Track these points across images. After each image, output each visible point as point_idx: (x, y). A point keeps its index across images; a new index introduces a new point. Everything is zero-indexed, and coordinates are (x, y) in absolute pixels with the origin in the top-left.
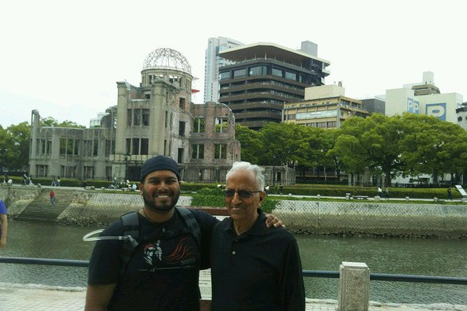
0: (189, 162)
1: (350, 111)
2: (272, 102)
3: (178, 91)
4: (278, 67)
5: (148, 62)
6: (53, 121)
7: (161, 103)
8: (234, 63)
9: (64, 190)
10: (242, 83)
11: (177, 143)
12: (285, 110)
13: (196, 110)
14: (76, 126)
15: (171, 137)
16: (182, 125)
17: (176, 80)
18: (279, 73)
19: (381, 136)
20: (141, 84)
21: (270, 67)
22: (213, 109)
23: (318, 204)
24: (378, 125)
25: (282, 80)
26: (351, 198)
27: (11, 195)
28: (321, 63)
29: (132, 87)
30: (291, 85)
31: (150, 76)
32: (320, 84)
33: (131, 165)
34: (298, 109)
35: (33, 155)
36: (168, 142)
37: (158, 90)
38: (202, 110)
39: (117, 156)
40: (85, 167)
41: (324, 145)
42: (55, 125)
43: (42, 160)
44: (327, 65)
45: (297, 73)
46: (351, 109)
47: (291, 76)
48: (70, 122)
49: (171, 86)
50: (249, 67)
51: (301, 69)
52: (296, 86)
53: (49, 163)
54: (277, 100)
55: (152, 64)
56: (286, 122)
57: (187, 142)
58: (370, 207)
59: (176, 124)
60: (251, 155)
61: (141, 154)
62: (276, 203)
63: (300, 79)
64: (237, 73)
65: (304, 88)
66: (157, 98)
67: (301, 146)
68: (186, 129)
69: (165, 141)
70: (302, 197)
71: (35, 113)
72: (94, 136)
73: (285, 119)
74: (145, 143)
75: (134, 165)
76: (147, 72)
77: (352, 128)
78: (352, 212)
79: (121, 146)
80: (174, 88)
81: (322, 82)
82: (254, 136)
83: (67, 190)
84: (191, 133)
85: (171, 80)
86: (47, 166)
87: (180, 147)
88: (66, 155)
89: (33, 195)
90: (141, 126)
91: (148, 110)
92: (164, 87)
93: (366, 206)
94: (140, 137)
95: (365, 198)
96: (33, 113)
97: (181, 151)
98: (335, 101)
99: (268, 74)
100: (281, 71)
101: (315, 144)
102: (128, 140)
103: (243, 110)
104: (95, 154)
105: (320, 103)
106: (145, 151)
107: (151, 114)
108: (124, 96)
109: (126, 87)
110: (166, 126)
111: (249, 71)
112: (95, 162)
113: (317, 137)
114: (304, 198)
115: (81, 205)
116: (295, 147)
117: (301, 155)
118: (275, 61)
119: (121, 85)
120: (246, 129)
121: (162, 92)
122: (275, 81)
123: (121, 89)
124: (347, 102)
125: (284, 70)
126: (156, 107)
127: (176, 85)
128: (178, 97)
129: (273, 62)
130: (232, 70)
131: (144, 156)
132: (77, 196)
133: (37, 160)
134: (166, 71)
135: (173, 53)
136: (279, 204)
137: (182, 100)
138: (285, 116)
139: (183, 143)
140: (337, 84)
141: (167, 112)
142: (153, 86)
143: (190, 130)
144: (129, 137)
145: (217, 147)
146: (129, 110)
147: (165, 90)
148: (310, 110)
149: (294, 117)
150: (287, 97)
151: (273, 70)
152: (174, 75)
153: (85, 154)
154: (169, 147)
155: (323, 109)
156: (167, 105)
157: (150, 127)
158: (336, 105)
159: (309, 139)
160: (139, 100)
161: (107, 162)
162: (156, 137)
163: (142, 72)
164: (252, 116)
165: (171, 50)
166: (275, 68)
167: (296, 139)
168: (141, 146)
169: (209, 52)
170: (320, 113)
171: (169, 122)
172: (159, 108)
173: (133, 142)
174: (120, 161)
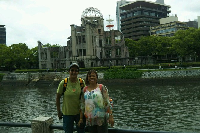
0: (105, 58)
1: (181, 28)
2: (145, 27)
3: (97, 26)
4: (146, 11)
5: (83, 15)
6: (49, 45)
7: (90, 32)
8: (126, 11)
9: (52, 74)
10: (131, 19)
11: (99, 50)
12: (151, 30)
13: (106, 34)
14: (59, 46)
15: (96, 47)
16: (100, 41)
17: (96, 21)
18: (147, 14)
19: (193, 38)
20: (81, 25)
21: (142, 11)
22: (114, 33)
23: (162, 72)
24: (191, 33)
25: (149, 16)
26: (178, 68)
27: (31, 77)
28: (167, 6)
29: (77, 26)
30: (153, 18)
31: (85, 21)
32: (167, 16)
33: (79, 61)
34: (157, 29)
35: (40, 60)
36: (94, 50)
37: (88, 27)
38: (109, 34)
39: (73, 58)
40: (62, 63)
41: (169, 45)
42: (50, 46)
43: (43, 62)
44: (170, 7)
45: (156, 12)
46: (181, 27)
47: (153, 14)
48: (57, 45)
49: (93, 24)
50: (133, 12)
51: (158, 11)
52: (155, 19)
53: (47, 63)
54: (148, 26)
55: (85, 15)
56: (152, 35)
57: (103, 49)
58: (187, 72)
59: (97, 41)
60: (135, 52)
61: (83, 56)
62: (142, 73)
63: (157, 15)
64: (128, 16)
65: (159, 19)
66: (88, 31)
67: (157, 46)
68: (103, 43)
69: (93, 49)
70: (154, 69)
72: (64, 50)
73: (151, 34)
74: (84, 50)
75: (81, 61)
76: (83, 19)
77: (179, 36)
78: (178, 75)
79: (75, 53)
80: (95, 25)
81: (168, 15)
82: (135, 44)
83: (53, 74)
84: (105, 44)
85: (94, 22)
86: (46, 64)
87: (101, 51)
88: (53, 59)
89: (39, 77)
90: (82, 43)
91: (84, 36)
92: (90, 25)
93: (185, 72)
94: (82, 49)
95: (184, 68)
96: (38, 42)
97: (101, 53)
98: (174, 24)
99: (142, 14)
100: (148, 13)
101: (164, 45)
102: (77, 50)
103: (132, 32)
104: (65, 57)
105: (167, 25)
106: (85, 54)
107: (86, 38)
108: (74, 31)
109: (74, 27)
110: (93, 43)
111: (133, 14)
112: (65, 61)
113: (165, 41)
114: (155, 70)
115: (58, 80)
116: (155, 47)
117: (157, 50)
118: (145, 8)
119: (72, 26)
120: (131, 40)
121: (89, 28)
122: (146, 17)
123: (72, 28)
124: (179, 23)
125: (149, 12)
126: (87, 35)
127: (96, 23)
128: (97, 29)
129: (144, 9)
130: (125, 14)
131: (85, 57)
132: (57, 76)
133: (42, 62)
134: (91, 18)
135: (94, 10)
136: (144, 74)
137: (99, 30)
138: (151, 33)
139: (102, 49)
140: (174, 16)
141: (93, 36)
142: (86, 25)
143: (104, 43)
144: (77, 49)
145: (117, 50)
146: (76, 37)
147: (91, 26)
148: (162, 29)
149: (155, 33)
150: (152, 24)
151: (144, 12)
152: (95, 19)
153: (61, 58)
154: (95, 52)
155: (168, 28)
156: (92, 33)
157: (86, 43)
158: (174, 25)
159: (161, 43)
160: (80, 32)
161: (70, 60)
162: (89, 48)
163: (81, 19)
164: (136, 35)
165: (93, 8)
166: (145, 11)
167: (155, 43)
168: (83, 52)
169: (117, 8)
170: (167, 30)
171: (94, 40)
172: (89, 35)
173: (79, 51)
174: (75, 59)
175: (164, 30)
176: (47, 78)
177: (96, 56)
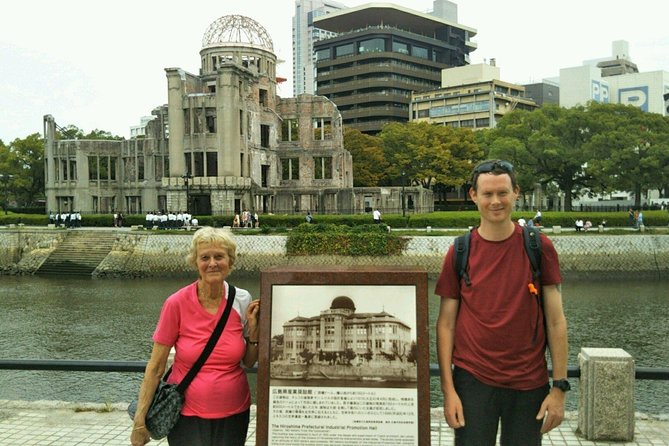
0: (278, 185)
1: (509, 102)
2: (394, 92)
3: (256, 80)
4: (401, 40)
5: (210, 37)
6: (76, 131)
7: (233, 96)
8: (335, 35)
9: (99, 233)
10: (349, 65)
11: (259, 158)
12: (414, 103)
13: (284, 106)
14: (111, 138)
15: (250, 149)
16: (265, 130)
17: (252, 62)
18: (402, 49)
19: (556, 138)
20: (201, 71)
21: (389, 40)
22: (310, 105)
24: (551, 121)
25: (408, 59)
27: (23, 242)
28: (463, 31)
29: (188, 75)
30: (421, 66)
31: (214, 59)
32: (464, 63)
33: (194, 192)
34: (432, 101)
35: (50, 183)
36: (246, 157)
37: (226, 78)
38: (293, 107)
39: (173, 180)
40: (127, 197)
41: (473, 153)
42: (80, 136)
43: (64, 189)
44: (472, 34)
45: (429, 47)
46: (510, 99)
47: (420, 53)
48: (101, 132)
49: (245, 72)
50: (358, 41)
51: (434, 41)
52: (428, 67)
53: (75, 194)
54: (402, 90)
55: (216, 39)
56: (415, 121)
57: (273, 156)
59: (256, 130)
61: (209, 175)
63: (434, 57)
64: (340, 51)
65: (440, 70)
66: (226, 92)
67: (438, 155)
68: (271, 137)
69: (242, 155)
70: (446, 230)
71: (48, 120)
72: (137, 151)
73: (414, 117)
74: (213, 158)
75: (199, 191)
76: (208, 52)
77: (515, 127)
79: (177, 165)
80: (251, 75)
81: (466, 60)
82: (369, 144)
83: (103, 232)
84: (278, 141)
85: (245, 63)
86: (72, 198)
87: (265, 163)
88: (99, 181)
89: (55, 241)
90: (204, 134)
91: (214, 109)
92: (236, 74)
94: (204, 151)
96: (45, 120)
97: (265, 169)
98: (487, 88)
99: (386, 50)
100: (406, 46)
101: (459, 152)
102: (188, 155)
103: (352, 105)
104: (141, 177)
105: (464, 92)
106: (213, 171)
107: (218, 114)
108: (178, 89)
109: (179, 76)
110: (241, 133)
111: (359, 46)
112: (141, 189)
113: (462, 140)
114: (449, 232)
115: (125, 253)
116: (429, 158)
117: (439, 170)
118: (396, 31)
119: (172, 73)
120: (356, 133)
121: (232, 81)
122: (397, 60)
123: (173, 79)
124: (504, 88)
125: (410, 44)
126: (225, 105)
127: (253, 69)
128: (257, 88)
129: (393, 32)
130: (332, 45)
131: (213, 179)
132: (118, 240)
133: (57, 189)
134: (236, 50)
135: (245, 22)
136: (414, 243)
137: (263, 93)
138: (414, 112)
139: (268, 157)
140: (488, 62)
141: (241, 111)
142: (220, 73)
143: (277, 137)
144: (188, 151)
145: (317, 161)
146: (185, 110)
147: (237, 78)
148: (450, 103)
149: (427, 113)
150: (415, 83)
151: (395, 45)
152: (249, 55)
153: (126, 178)
154: (249, 164)
155: (470, 100)
156: (241, 100)
157: (218, 135)
158: (487, 93)
159: (449, 145)
160: (201, 95)
161: (159, 188)
162: (228, 150)
163: (201, 52)
164: (365, 115)
165: (243, 18)
166: (397, 42)
167: (431, 146)
168: (207, 163)
169: (297, 20)
170: (465, 106)
171: (245, 126)
172: (229, 106)
173: (195, 158)
174: (177, 186)
175: (457, 107)
176: (84, 246)
177: (250, 180)
